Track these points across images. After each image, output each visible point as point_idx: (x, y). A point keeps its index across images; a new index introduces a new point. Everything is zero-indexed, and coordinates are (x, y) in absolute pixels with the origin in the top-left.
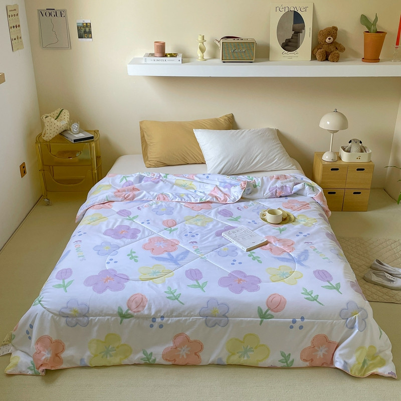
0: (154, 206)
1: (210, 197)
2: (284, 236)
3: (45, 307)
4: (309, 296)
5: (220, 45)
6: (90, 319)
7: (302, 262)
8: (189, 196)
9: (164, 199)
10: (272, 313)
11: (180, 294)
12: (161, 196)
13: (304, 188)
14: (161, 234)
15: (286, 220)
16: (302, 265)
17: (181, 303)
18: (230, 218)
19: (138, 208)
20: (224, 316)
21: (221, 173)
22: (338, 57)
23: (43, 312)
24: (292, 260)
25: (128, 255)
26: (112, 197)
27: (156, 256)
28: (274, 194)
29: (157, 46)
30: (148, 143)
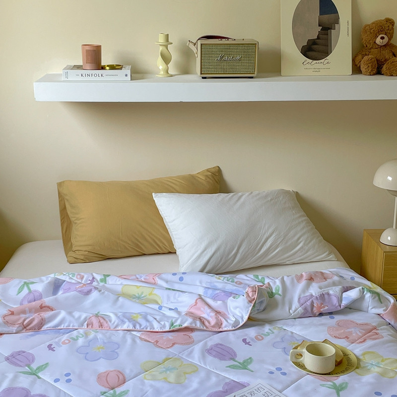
0: (81, 341)
5: (197, 51)
8: (150, 318)
9: (101, 326)
12: (95, 321)
15: (341, 364)
18: (232, 363)
19: (50, 347)
21: (206, 270)
28: (309, 309)
29: (87, 51)
30: (73, 219)
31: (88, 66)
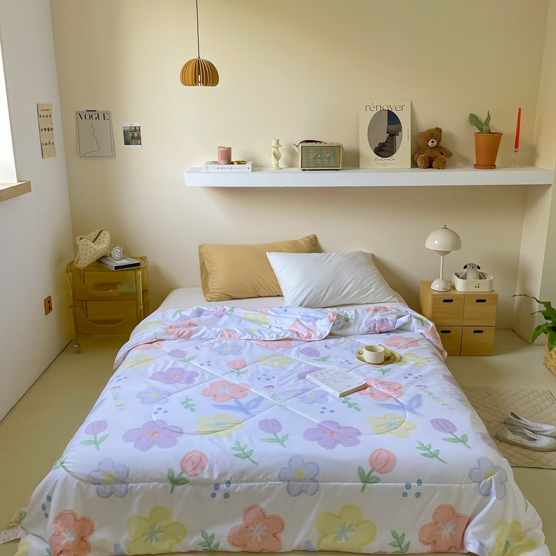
0: (216, 345)
1: (290, 333)
2: (388, 378)
3: (70, 470)
4: (427, 452)
5: (298, 151)
6: (129, 486)
7: (415, 410)
8: (263, 332)
9: (230, 336)
10: (378, 475)
11: (253, 451)
12: (226, 333)
13: (410, 322)
14: (226, 378)
15: (389, 359)
16: (415, 413)
17: (254, 462)
18: (316, 358)
19: (196, 348)
20: (313, 480)
21: (304, 305)
22: (444, 163)
23: (66, 478)
24: (401, 407)
25: (182, 403)
26: (162, 334)
27: (218, 404)
28: (373, 329)
29: (222, 151)
30: (209, 271)
31: (222, 162)
